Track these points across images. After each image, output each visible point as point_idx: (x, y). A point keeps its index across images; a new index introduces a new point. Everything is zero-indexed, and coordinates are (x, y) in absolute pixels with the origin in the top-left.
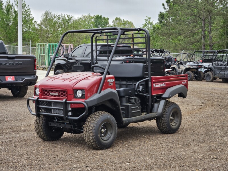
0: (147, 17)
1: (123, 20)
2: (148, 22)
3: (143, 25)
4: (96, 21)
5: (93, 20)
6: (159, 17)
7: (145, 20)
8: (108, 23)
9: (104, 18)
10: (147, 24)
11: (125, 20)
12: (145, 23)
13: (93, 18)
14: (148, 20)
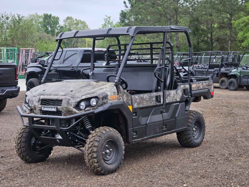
0: (106, 16)
1: (76, 19)
2: (107, 22)
3: (102, 25)
4: (44, 21)
5: (41, 19)
6: (121, 16)
7: (105, 19)
8: (58, 23)
9: (54, 17)
10: (106, 23)
11: (78, 20)
12: (105, 23)
13: (42, 17)
14: (108, 20)
